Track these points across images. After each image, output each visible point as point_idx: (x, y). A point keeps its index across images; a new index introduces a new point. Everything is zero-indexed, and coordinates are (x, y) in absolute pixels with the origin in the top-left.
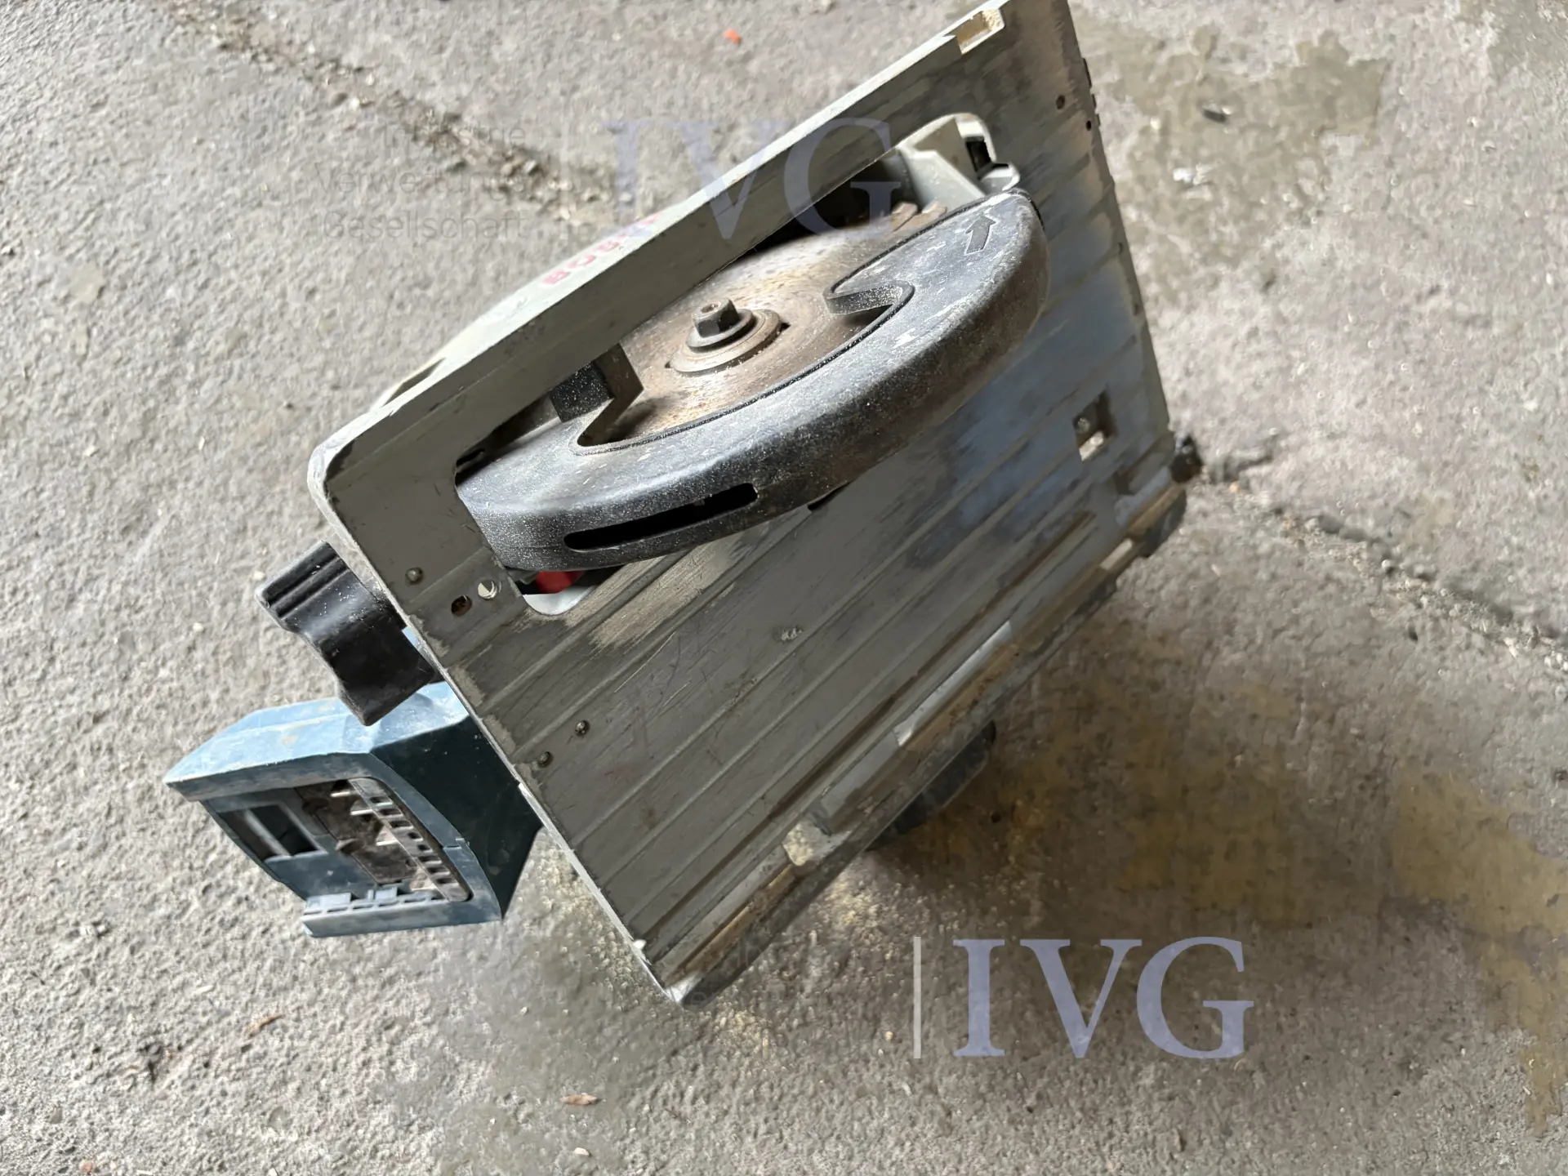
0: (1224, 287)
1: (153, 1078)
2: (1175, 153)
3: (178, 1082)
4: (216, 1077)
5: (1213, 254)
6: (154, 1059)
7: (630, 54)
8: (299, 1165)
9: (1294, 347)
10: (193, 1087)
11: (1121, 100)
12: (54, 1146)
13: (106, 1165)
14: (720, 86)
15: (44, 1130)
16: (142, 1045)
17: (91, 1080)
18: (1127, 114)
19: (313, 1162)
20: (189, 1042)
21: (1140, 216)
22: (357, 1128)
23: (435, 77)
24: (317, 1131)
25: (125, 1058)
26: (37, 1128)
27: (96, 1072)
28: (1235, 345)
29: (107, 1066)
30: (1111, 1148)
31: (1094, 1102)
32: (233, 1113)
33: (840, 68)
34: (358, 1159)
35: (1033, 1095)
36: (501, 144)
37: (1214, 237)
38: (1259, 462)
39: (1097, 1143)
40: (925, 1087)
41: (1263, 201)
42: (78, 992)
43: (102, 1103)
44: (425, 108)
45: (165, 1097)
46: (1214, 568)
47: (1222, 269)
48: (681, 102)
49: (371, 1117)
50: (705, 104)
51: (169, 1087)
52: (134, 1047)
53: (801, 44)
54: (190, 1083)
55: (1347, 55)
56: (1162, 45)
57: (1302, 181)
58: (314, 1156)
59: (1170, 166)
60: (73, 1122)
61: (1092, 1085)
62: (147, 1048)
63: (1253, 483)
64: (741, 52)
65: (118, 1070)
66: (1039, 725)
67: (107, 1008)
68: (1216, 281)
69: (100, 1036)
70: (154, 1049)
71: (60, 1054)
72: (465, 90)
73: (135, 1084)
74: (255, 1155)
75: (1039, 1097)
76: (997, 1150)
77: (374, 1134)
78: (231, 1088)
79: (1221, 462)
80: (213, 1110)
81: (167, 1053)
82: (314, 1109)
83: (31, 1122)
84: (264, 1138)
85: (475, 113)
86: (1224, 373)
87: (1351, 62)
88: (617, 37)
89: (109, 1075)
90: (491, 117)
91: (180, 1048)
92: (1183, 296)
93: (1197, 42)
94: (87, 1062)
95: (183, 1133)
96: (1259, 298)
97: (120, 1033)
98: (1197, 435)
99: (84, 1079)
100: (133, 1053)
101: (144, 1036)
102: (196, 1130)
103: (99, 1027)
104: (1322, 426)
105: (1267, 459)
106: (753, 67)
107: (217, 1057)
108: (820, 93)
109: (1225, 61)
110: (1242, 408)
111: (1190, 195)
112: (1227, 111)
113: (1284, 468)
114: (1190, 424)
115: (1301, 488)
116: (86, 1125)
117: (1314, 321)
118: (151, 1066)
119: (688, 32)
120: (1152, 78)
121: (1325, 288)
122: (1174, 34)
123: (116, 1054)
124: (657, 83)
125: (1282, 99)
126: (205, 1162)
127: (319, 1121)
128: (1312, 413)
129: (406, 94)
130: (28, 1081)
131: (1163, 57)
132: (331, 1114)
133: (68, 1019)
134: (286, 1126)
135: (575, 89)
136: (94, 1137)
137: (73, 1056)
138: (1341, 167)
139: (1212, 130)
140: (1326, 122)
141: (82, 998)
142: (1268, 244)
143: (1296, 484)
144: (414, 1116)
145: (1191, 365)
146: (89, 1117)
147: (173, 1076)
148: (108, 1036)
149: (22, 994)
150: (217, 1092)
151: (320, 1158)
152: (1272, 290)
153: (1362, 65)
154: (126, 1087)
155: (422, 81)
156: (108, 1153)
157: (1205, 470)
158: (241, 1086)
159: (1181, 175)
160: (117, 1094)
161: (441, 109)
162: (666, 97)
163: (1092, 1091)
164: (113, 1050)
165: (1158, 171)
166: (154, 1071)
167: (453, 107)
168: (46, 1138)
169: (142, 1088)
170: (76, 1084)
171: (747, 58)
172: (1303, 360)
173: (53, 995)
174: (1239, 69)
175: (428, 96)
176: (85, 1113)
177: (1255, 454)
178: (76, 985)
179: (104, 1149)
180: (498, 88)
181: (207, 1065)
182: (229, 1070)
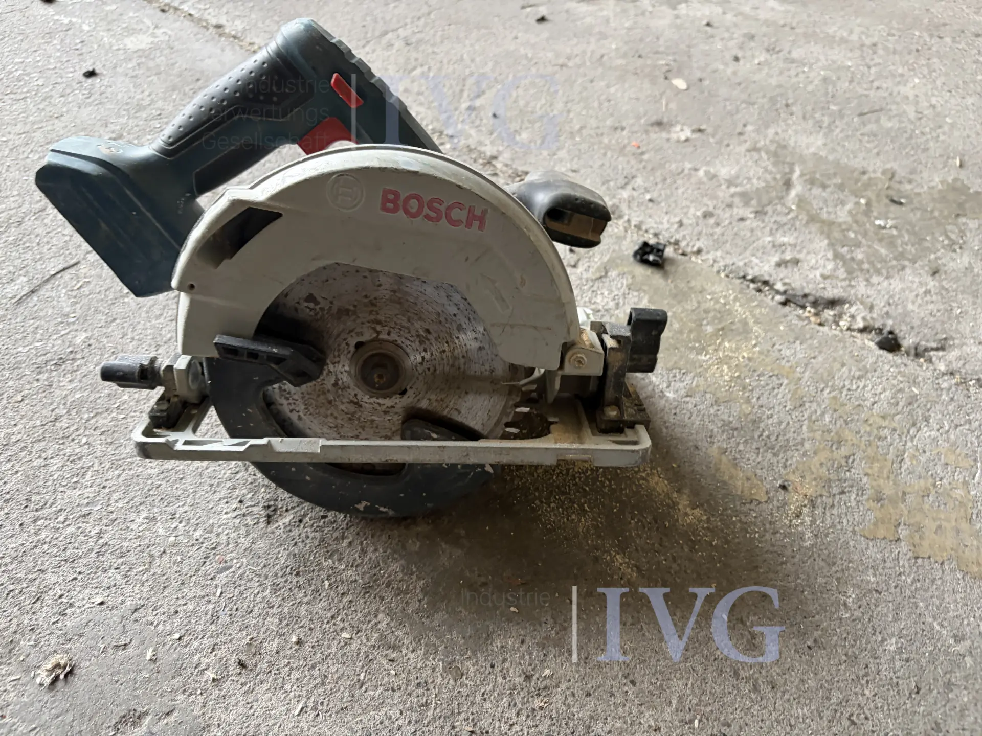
0: (908, 271)
1: (269, 523)
2: (875, 214)
3: (282, 527)
4: (304, 528)
5: (901, 256)
6: (271, 513)
7: (584, 146)
8: (343, 582)
9: (953, 301)
10: (290, 531)
11: (843, 191)
12: (204, 545)
13: (232, 560)
14: (628, 162)
15: (201, 536)
16: (266, 504)
17: (234, 515)
18: (846, 196)
19: (352, 582)
20: (293, 508)
21: (856, 236)
22: (380, 570)
23: (488, 142)
24: (357, 566)
25: (255, 509)
26: (198, 534)
27: (238, 512)
28: (917, 296)
29: (244, 510)
30: (867, 682)
31: (854, 652)
32: (310, 547)
33: (690, 162)
34: (379, 585)
35: (812, 640)
36: (516, 169)
37: (900, 249)
38: (937, 349)
39: (858, 677)
40: (737, 619)
41: (928, 238)
42: (237, 473)
43: (236, 529)
44: (480, 153)
45: (273, 533)
46: (914, 389)
47: (906, 263)
48: (607, 164)
49: (389, 566)
50: (620, 167)
51: (276, 528)
52: (261, 505)
53: (670, 152)
54: (288, 528)
55: (969, 188)
56: (864, 173)
57: (950, 234)
58: (353, 578)
59: (872, 219)
60: (218, 535)
61: (852, 642)
62: (269, 507)
63: (934, 359)
64: (640, 151)
65: (250, 513)
66: (807, 445)
67: (251, 483)
68: (903, 268)
69: (244, 495)
70: (272, 508)
71: (220, 500)
72: (501, 148)
73: (258, 523)
74: (319, 571)
75: (815, 641)
76: (787, 666)
77: (390, 576)
78: (311, 535)
79: (913, 346)
80: (300, 544)
81: (279, 513)
82: (357, 555)
83: (195, 530)
84: (325, 564)
85: (506, 157)
86: (910, 307)
87: (971, 191)
88: (578, 139)
89: (244, 515)
90: (513, 160)
91: (287, 510)
92: (884, 272)
93: (884, 172)
94: (234, 506)
95: (279, 552)
96: (930, 278)
97: (256, 497)
98: (897, 331)
99: (229, 515)
100: (260, 508)
101: (268, 500)
102: (287, 552)
103: (245, 491)
104: (974, 338)
105: (942, 348)
106: (646, 157)
107: (307, 519)
108: (680, 170)
109: (900, 183)
110: (923, 323)
111: (884, 231)
112: (903, 201)
113: (953, 355)
114: (892, 326)
115: (964, 364)
116: (225, 538)
117: (963, 292)
118: (269, 516)
119: (613, 142)
120: (859, 184)
121: (969, 279)
122: (870, 169)
123: (251, 506)
124: (596, 157)
125: (934, 200)
126: (289, 569)
127: (359, 561)
128: (968, 331)
129: (473, 147)
130: (199, 510)
131: (866, 177)
132: (366, 559)
133: (228, 484)
134: (340, 560)
135: (555, 154)
136: (228, 544)
137: (227, 503)
138: (971, 231)
139: (894, 208)
140: (960, 212)
141: (238, 476)
142: (932, 256)
143: (962, 362)
144: (415, 570)
145: (891, 301)
146: (228, 534)
147: (280, 523)
148: (250, 495)
149: (207, 468)
150: (303, 535)
151: (356, 581)
152: (937, 275)
153: (977, 193)
154: (253, 523)
155: (480, 143)
156: (233, 554)
157: (903, 349)
158: (318, 535)
159: (877, 222)
160: (247, 525)
161: (489, 154)
162: (600, 163)
163: (853, 646)
164: (250, 503)
165: (865, 219)
166: (269, 519)
167: (495, 153)
168: (201, 540)
169: (262, 525)
170: (225, 516)
171: (643, 153)
172: (959, 307)
173: (223, 472)
174: (908, 187)
175: (483, 149)
176: (226, 532)
177: (934, 345)
178: (237, 469)
179: (232, 552)
180: (517, 149)
181: (300, 521)
182: (312, 526)
